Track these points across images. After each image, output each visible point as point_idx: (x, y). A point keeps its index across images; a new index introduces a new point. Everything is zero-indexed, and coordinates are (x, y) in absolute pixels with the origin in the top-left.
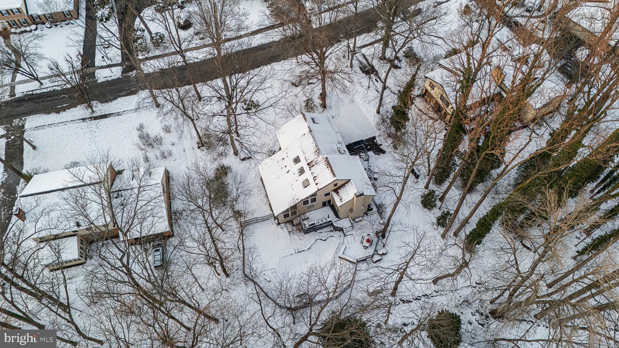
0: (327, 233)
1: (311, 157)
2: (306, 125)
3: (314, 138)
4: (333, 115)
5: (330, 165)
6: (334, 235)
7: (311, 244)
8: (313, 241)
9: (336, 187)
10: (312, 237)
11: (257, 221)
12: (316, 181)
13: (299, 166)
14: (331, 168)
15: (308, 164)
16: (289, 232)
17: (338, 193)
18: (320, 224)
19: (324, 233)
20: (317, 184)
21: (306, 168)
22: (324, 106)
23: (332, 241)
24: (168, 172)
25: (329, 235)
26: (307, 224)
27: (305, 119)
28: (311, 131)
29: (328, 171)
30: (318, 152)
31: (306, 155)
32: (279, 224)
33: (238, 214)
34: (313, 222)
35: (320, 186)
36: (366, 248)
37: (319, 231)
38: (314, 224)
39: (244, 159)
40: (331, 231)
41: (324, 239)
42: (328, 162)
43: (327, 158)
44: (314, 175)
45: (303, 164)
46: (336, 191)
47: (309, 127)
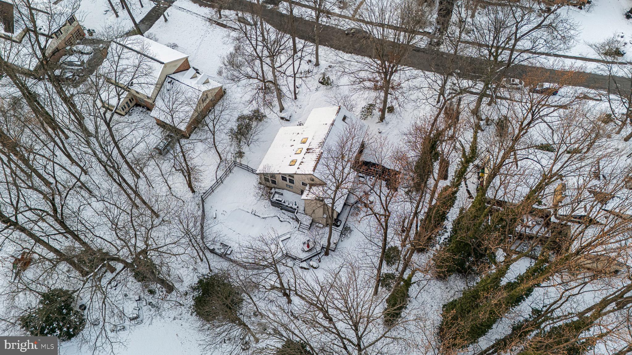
0: (288, 217)
1: (315, 145)
2: (333, 117)
3: (330, 131)
4: (383, 131)
5: (319, 160)
6: (292, 223)
7: (269, 216)
8: (272, 215)
9: (313, 183)
10: (275, 211)
11: (248, 169)
12: (300, 166)
13: (301, 146)
14: (317, 163)
15: (308, 149)
17: (310, 188)
18: (287, 206)
19: (286, 216)
20: (298, 168)
21: (304, 151)
22: (382, 119)
23: (286, 226)
24: (225, 92)
25: (288, 220)
26: (277, 197)
27: (338, 112)
28: (332, 124)
29: (314, 163)
30: (322, 144)
31: (313, 141)
32: (260, 183)
33: (240, 154)
34: (281, 199)
35: (299, 172)
37: (283, 211)
38: (281, 201)
39: (282, 118)
40: (293, 219)
41: (281, 219)
42: (320, 157)
43: (322, 153)
44: (304, 160)
45: (305, 146)
46: (311, 185)
47: (334, 121)
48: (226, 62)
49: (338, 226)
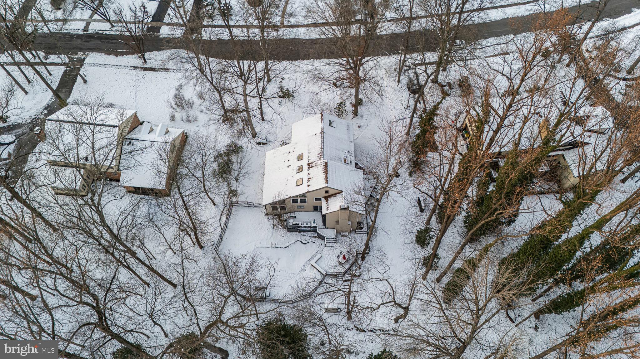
0: (309, 238)
1: (314, 158)
2: (320, 125)
3: (323, 139)
4: (362, 124)
5: (327, 171)
6: (316, 242)
7: (290, 243)
8: (293, 241)
9: (327, 195)
10: (295, 236)
11: (248, 205)
12: (309, 183)
13: (300, 163)
14: (327, 174)
15: (309, 164)
16: (274, 225)
17: (327, 201)
18: (305, 227)
19: (306, 237)
20: (308, 186)
21: (306, 167)
22: (356, 113)
23: (311, 247)
25: (311, 240)
26: (292, 222)
27: (322, 119)
28: (323, 132)
29: (323, 176)
30: (321, 155)
31: (310, 155)
32: (267, 214)
33: (233, 193)
34: (297, 223)
35: (311, 189)
36: (340, 264)
37: (302, 233)
38: (298, 224)
39: (259, 144)
40: (315, 237)
41: (304, 242)
42: (326, 167)
43: (326, 163)
44: (310, 176)
45: (304, 163)
46: (326, 198)
47: (323, 129)
48: (174, 106)
49: (362, 228)
